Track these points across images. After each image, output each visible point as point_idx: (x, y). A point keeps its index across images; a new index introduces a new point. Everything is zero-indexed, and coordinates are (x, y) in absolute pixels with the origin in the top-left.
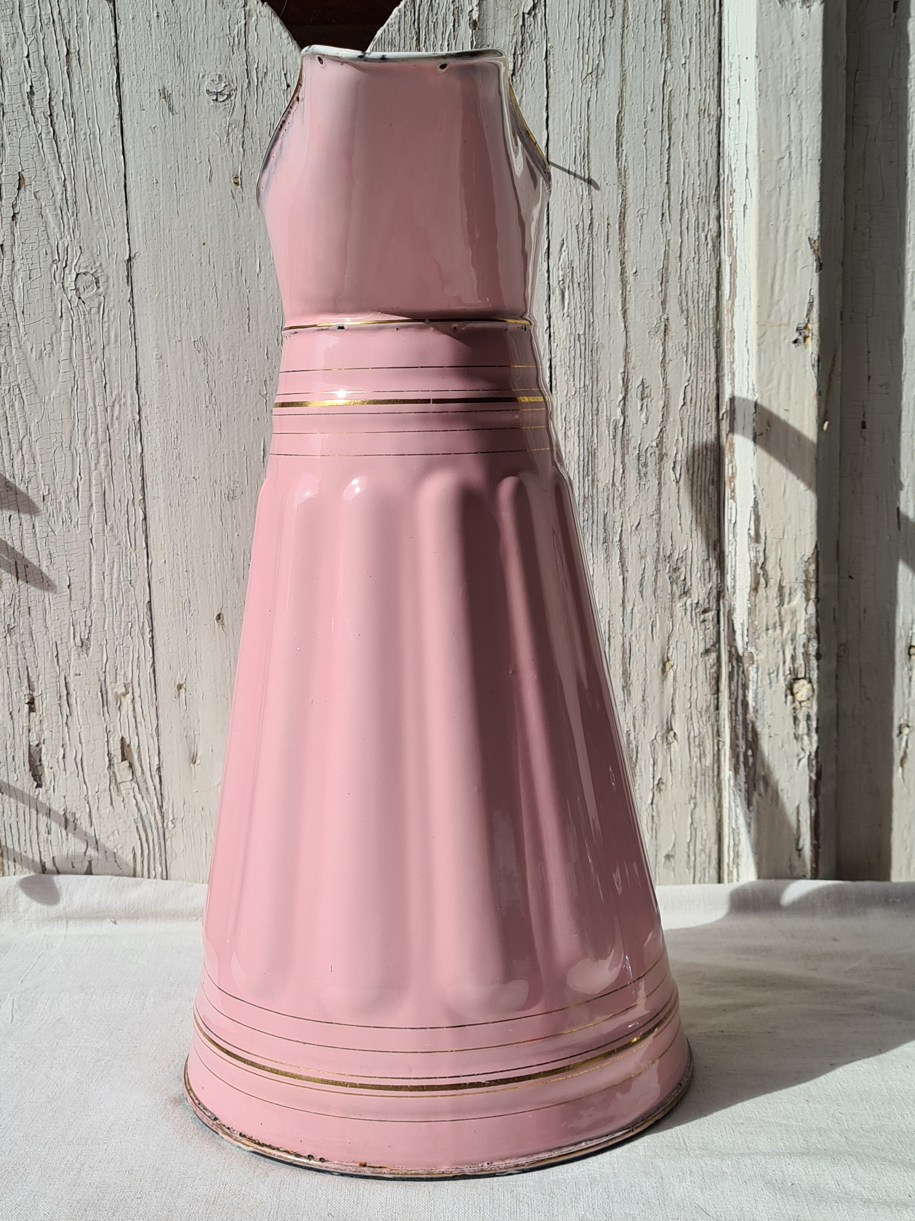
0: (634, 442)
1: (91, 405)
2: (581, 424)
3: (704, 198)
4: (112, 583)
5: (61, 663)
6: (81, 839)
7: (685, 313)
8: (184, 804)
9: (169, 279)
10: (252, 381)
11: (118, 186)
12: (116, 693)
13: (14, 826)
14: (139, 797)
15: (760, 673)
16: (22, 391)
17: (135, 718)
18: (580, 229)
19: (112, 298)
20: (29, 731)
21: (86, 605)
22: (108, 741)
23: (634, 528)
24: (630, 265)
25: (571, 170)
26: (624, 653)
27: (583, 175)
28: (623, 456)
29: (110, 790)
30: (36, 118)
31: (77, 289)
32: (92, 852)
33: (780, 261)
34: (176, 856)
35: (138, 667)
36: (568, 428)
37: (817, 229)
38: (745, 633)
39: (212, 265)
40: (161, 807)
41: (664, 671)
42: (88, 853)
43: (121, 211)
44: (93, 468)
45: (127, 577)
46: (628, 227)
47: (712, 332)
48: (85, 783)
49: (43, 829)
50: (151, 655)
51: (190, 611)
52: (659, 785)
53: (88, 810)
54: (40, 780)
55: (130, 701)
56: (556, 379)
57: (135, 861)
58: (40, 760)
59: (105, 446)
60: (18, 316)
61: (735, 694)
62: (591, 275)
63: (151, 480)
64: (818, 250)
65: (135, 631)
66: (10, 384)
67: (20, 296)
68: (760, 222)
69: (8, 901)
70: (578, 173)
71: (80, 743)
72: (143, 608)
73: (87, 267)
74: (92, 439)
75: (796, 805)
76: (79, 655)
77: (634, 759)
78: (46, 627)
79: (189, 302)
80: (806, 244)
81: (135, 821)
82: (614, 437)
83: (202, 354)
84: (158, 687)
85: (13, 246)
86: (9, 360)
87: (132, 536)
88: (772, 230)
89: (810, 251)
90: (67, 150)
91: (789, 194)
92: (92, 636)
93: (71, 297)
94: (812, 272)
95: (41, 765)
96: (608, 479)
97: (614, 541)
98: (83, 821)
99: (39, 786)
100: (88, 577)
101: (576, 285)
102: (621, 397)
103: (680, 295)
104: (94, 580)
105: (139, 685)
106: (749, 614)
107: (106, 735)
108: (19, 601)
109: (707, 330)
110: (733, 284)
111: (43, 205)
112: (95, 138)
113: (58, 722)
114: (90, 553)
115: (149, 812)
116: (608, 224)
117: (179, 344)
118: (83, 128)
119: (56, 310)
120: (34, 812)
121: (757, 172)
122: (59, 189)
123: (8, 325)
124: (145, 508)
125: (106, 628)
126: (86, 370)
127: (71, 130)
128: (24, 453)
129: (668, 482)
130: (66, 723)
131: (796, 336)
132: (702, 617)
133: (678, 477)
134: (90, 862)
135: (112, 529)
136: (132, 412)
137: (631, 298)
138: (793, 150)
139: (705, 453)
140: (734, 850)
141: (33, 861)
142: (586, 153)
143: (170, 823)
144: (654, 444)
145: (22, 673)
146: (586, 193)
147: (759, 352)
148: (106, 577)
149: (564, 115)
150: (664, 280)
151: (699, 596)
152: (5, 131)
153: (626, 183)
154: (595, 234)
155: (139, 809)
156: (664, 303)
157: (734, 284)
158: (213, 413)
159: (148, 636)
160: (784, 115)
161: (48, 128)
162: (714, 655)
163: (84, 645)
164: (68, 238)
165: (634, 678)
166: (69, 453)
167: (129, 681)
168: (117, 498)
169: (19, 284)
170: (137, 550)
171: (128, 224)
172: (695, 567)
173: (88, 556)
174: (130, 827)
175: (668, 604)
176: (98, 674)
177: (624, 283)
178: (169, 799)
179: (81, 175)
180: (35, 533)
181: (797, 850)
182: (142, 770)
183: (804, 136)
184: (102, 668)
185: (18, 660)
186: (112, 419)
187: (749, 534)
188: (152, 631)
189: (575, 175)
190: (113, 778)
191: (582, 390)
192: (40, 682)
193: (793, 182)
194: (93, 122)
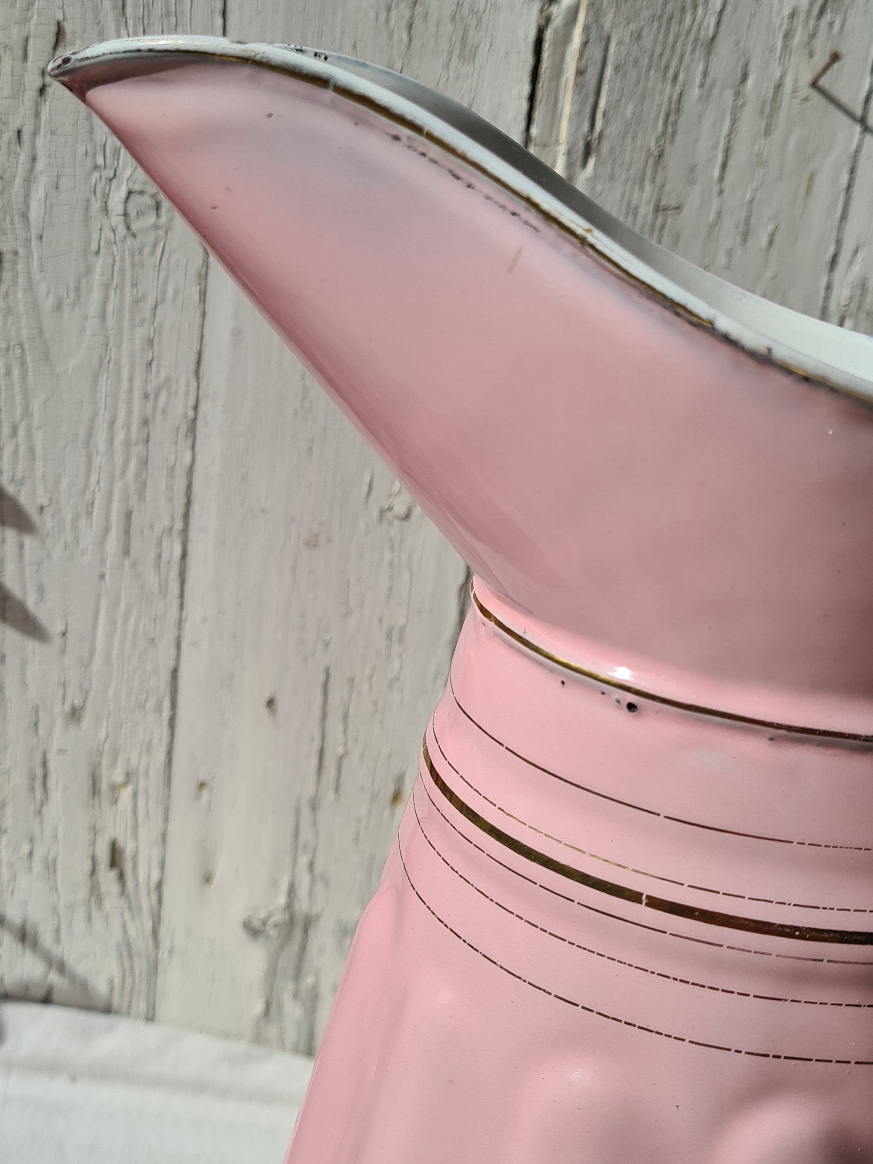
1: (125, 387)
4: (124, 637)
5: (40, 735)
6: (42, 959)
12: (113, 781)
14: (126, 916)
16: (27, 354)
17: (135, 816)
19: (177, 235)
21: (85, 662)
22: (93, 843)
29: (87, 903)
32: (54, 976)
35: (149, 753)
40: (155, 932)
42: (48, 977)
44: (118, 476)
45: (147, 632)
48: (56, 890)
51: (230, 688)
53: (55, 924)
55: (130, 795)
57: (112, 992)
59: (139, 448)
60: (32, 242)
63: (199, 504)
65: (149, 703)
67: (38, 214)
71: (56, 839)
72: (165, 677)
73: (145, 184)
74: (120, 436)
76: (66, 726)
78: (24, 683)
84: (173, 782)
85: (35, 134)
87: (162, 576)
92: (89, 704)
93: (117, 224)
98: (46, 937)
100: (92, 624)
104: (99, 629)
105: (146, 776)
107: (92, 833)
113: (26, 809)
114: (99, 593)
115: (139, 936)
119: (90, 241)
124: (185, 542)
125: (109, 695)
126: (125, 336)
130: (38, 812)
134: (50, 989)
135: (134, 564)
136: (185, 405)
143: (165, 953)
148: (117, 628)
155: (125, 931)
159: (166, 714)
163: (75, 714)
166: (85, 452)
167: (133, 768)
168: (148, 523)
169: (39, 192)
170: (167, 597)
173: (95, 595)
176: (91, 754)
178: (168, 923)
180: (22, 557)
182: (136, 884)
184: (96, 747)
186: (154, 411)
190: (95, 891)
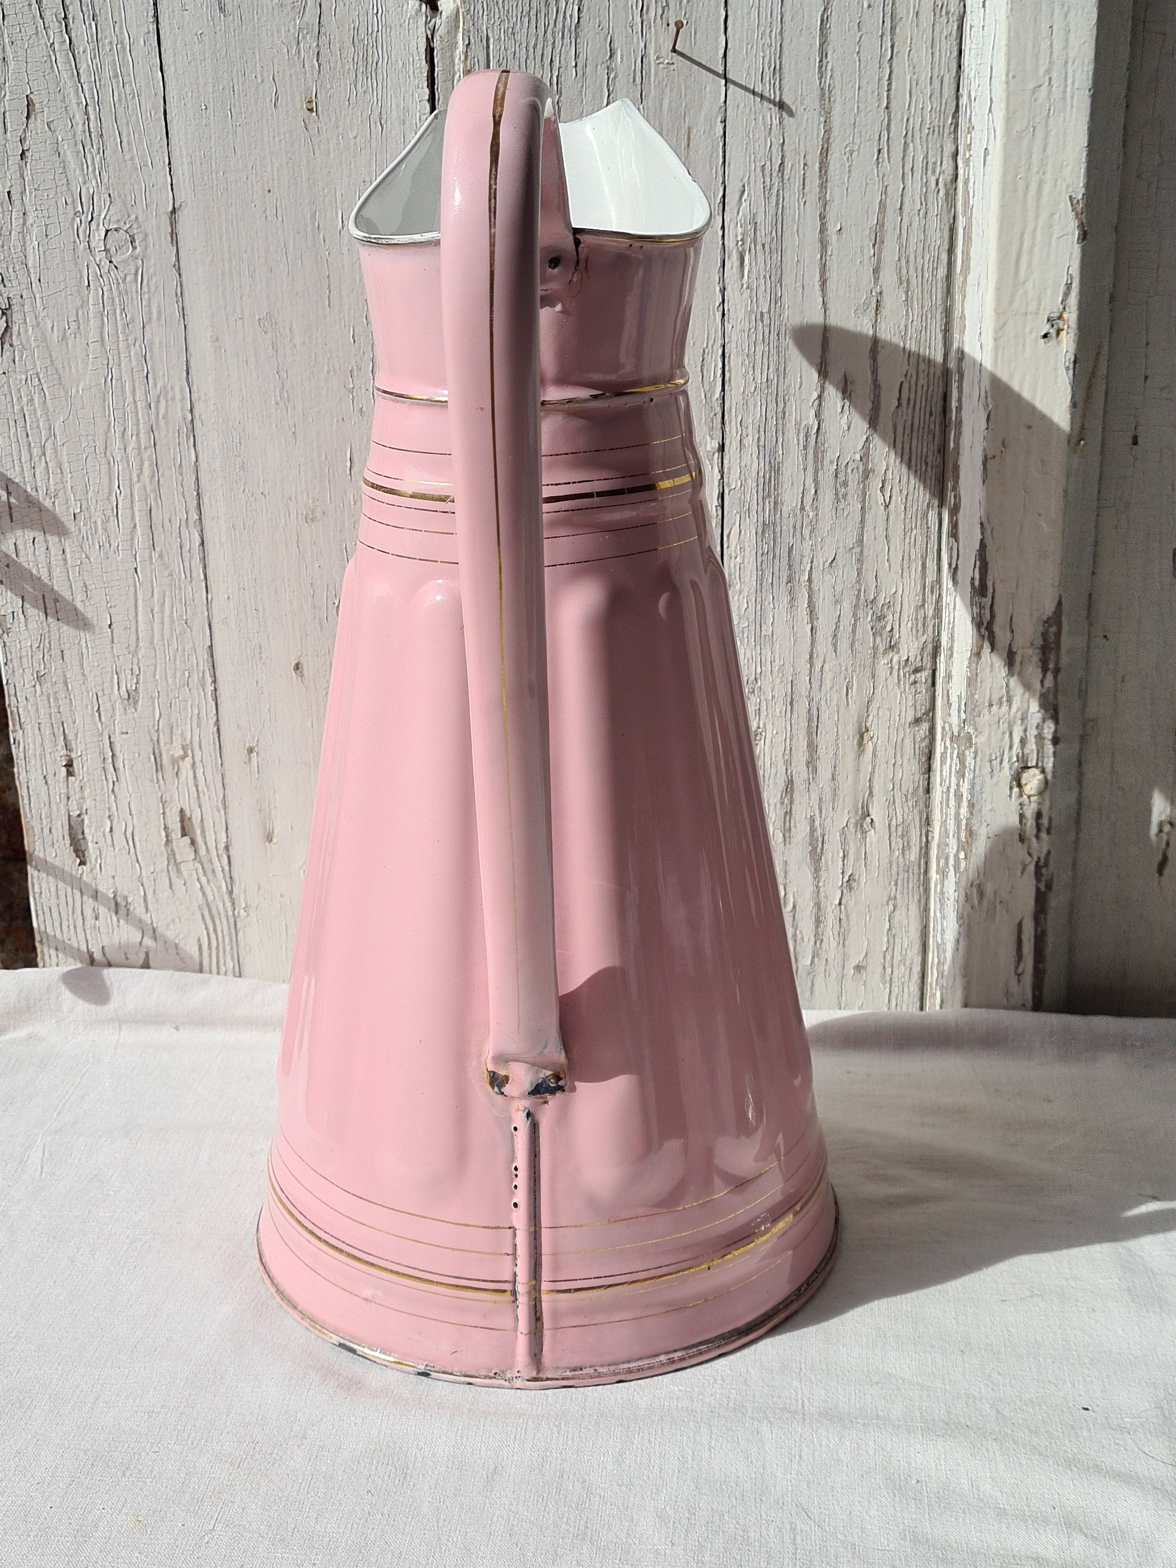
0: (831, 455)
1: (130, 399)
2: (761, 430)
3: (936, 129)
4: (163, 623)
5: (103, 719)
6: (135, 927)
7: (905, 284)
8: (259, 890)
9: (225, 237)
10: (334, 370)
11: (156, 113)
12: (172, 755)
13: (54, 909)
14: (204, 880)
15: (978, 759)
16: (43, 381)
17: (196, 786)
18: (767, 171)
19: (153, 262)
20: (68, 798)
21: (132, 649)
22: (164, 813)
23: (827, 564)
24: (832, 220)
25: (756, 90)
26: (810, 720)
27: (772, 97)
28: (816, 473)
29: (168, 871)
30: (46, 22)
31: (106, 250)
32: (148, 942)
33: (1030, 227)
34: (250, 950)
35: (199, 726)
36: (744, 435)
37: (1082, 185)
38: (963, 707)
39: (280, 219)
40: (231, 892)
41: (861, 743)
42: (144, 943)
43: (161, 146)
44: (135, 479)
45: (182, 616)
46: (831, 168)
47: (940, 310)
48: (138, 861)
49: (89, 913)
50: (214, 712)
51: (261, 658)
52: (850, 883)
53: (142, 893)
54: (84, 856)
55: (189, 766)
56: (730, 371)
57: (201, 954)
58: (83, 833)
59: (149, 452)
60: (34, 285)
61: (947, 781)
62: (779, 234)
63: (208, 495)
64: (1082, 213)
65: (193, 680)
66: (27, 371)
67: (35, 260)
68: (1005, 174)
69: (49, 999)
70: (766, 94)
71: (131, 814)
72: (204, 655)
73: (118, 221)
74: (132, 445)
75: (1018, 921)
76: (125, 709)
77: (819, 850)
78: (83, 675)
79: (251, 268)
80: (1066, 204)
81: (200, 908)
82: (805, 448)
83: (269, 335)
84: (224, 750)
85: (23, 193)
86: (24, 342)
87: (187, 564)
88: (1021, 185)
89: (1072, 215)
90: (89, 66)
91: (1046, 136)
92: (141, 687)
93: (100, 260)
94: (1073, 243)
95: (84, 838)
96: (796, 502)
97: (802, 580)
98: (136, 905)
99: (82, 863)
100: (134, 615)
101: (759, 247)
102: (815, 395)
103: (899, 260)
104: (140, 618)
105: (200, 747)
106: (969, 685)
107: (161, 805)
108: (50, 643)
109: (934, 308)
110: (966, 254)
111: (60, 139)
112: (124, 49)
113: (103, 789)
114: (136, 586)
115: (217, 897)
116: (805, 165)
117: (239, 322)
118: (108, 34)
119: (81, 277)
120: (78, 894)
121: (1003, 105)
122: (79, 118)
123: (22, 297)
124: (202, 531)
125: (157, 677)
126: (122, 355)
127: (92, 38)
128: (48, 460)
129: (874, 506)
130: (113, 790)
131: (1046, 328)
132: (913, 677)
133: (887, 501)
134: (147, 954)
135: (161, 556)
136: (182, 410)
137: (833, 265)
138: (1054, 75)
139: (924, 469)
140: (937, 969)
141: (79, 950)
142: (778, 67)
143: (242, 911)
144: (858, 457)
145: (56, 730)
146: (776, 122)
147: (996, 348)
148: (155, 615)
149: (749, 13)
150: (878, 241)
151: (908, 651)
152: (7, 41)
153: (831, 108)
154: (786, 177)
155: (204, 894)
156: (876, 271)
157: (968, 254)
158: (285, 413)
159: (210, 688)
160: (1044, 27)
161: (62, 36)
162: (925, 726)
163: (131, 697)
164: (94, 182)
165: (821, 751)
166: (104, 461)
167: (188, 742)
168: (167, 517)
169: (32, 243)
170: (194, 582)
171: (170, 163)
172: (905, 615)
173: (132, 589)
174: (193, 914)
175: (869, 661)
176: (149, 733)
177: (824, 245)
178: (240, 883)
179: (107, 97)
180: (65, 560)
181: (1016, 974)
182: (207, 848)
183: (1071, 55)
184: (154, 726)
185: (51, 714)
186: (157, 418)
187: (972, 584)
188: (215, 682)
189: (762, 97)
190: (172, 856)
191: (765, 385)
192: (78, 741)
193: (1051, 119)
194: (121, 27)
